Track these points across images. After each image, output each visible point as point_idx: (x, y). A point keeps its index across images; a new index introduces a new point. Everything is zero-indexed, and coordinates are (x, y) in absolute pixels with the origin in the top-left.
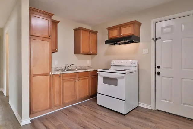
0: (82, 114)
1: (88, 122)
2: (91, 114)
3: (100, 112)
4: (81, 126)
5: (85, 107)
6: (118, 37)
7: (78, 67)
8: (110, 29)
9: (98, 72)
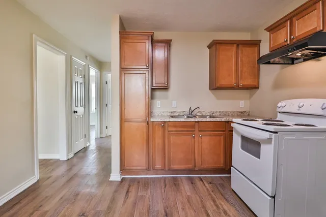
0: (189, 194)
1: (183, 209)
2: (202, 201)
3: (223, 203)
4: (165, 211)
5: (207, 185)
6: (286, 44)
7: (216, 112)
8: (272, 29)
9: (233, 125)
